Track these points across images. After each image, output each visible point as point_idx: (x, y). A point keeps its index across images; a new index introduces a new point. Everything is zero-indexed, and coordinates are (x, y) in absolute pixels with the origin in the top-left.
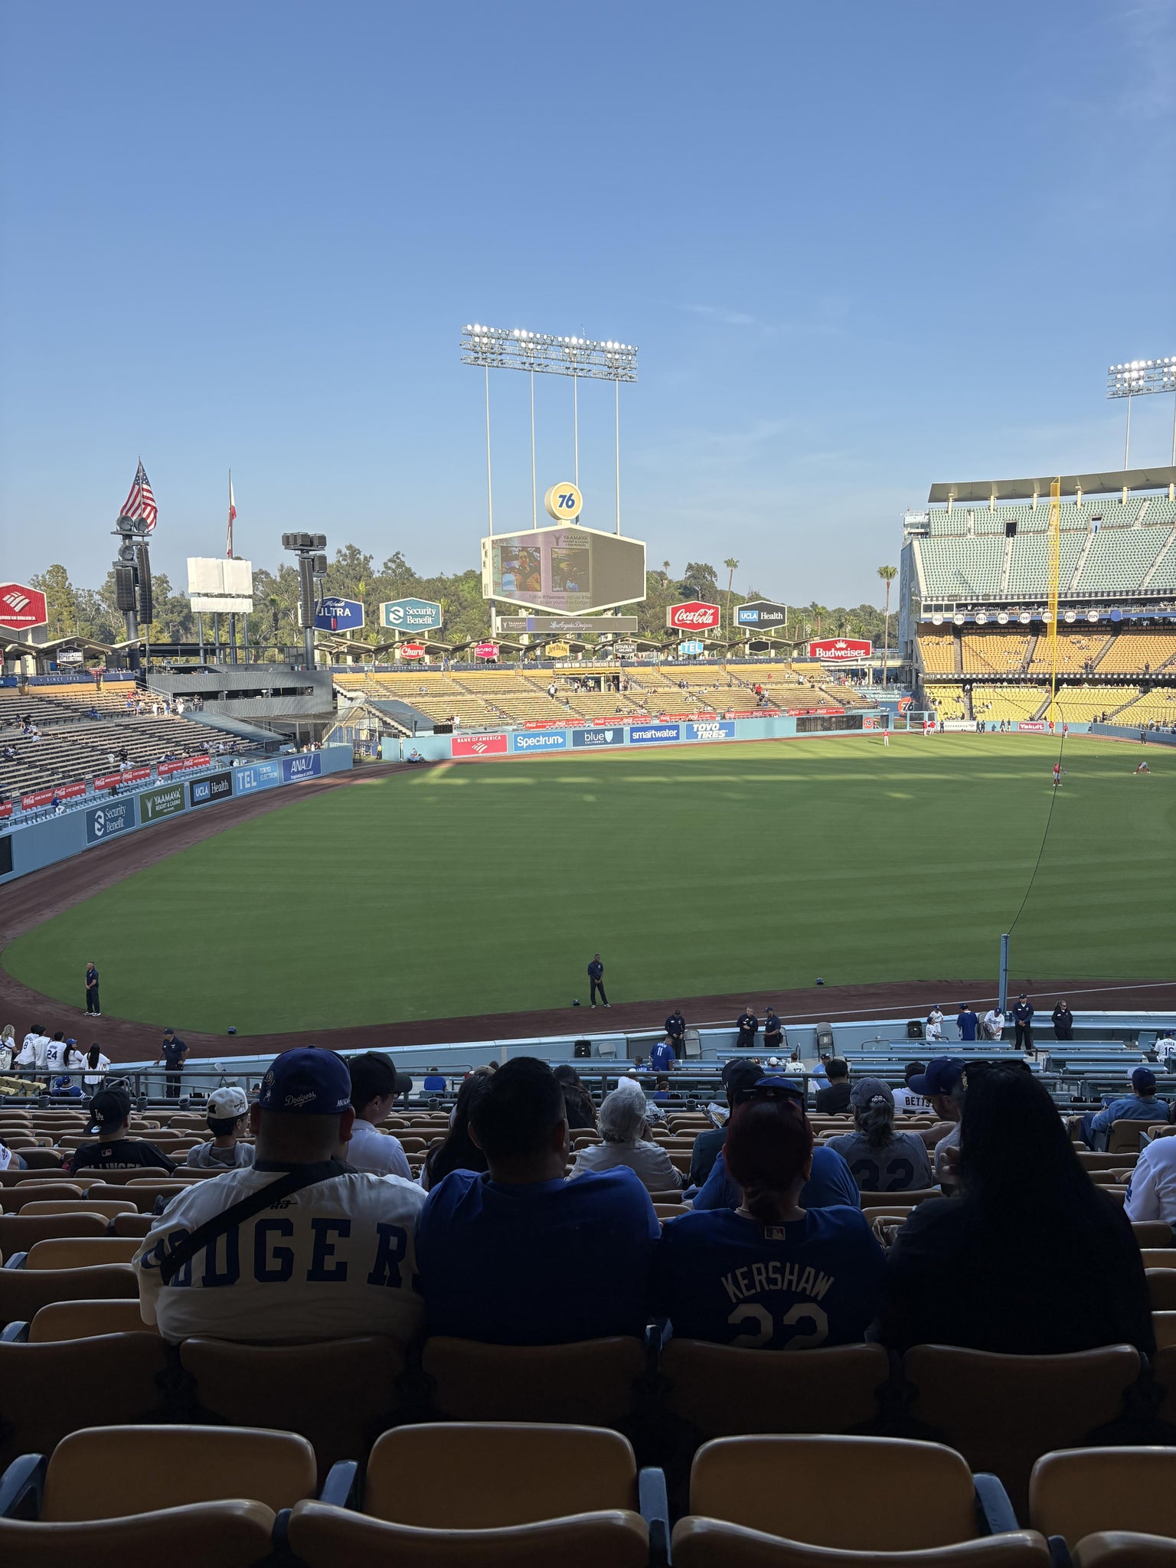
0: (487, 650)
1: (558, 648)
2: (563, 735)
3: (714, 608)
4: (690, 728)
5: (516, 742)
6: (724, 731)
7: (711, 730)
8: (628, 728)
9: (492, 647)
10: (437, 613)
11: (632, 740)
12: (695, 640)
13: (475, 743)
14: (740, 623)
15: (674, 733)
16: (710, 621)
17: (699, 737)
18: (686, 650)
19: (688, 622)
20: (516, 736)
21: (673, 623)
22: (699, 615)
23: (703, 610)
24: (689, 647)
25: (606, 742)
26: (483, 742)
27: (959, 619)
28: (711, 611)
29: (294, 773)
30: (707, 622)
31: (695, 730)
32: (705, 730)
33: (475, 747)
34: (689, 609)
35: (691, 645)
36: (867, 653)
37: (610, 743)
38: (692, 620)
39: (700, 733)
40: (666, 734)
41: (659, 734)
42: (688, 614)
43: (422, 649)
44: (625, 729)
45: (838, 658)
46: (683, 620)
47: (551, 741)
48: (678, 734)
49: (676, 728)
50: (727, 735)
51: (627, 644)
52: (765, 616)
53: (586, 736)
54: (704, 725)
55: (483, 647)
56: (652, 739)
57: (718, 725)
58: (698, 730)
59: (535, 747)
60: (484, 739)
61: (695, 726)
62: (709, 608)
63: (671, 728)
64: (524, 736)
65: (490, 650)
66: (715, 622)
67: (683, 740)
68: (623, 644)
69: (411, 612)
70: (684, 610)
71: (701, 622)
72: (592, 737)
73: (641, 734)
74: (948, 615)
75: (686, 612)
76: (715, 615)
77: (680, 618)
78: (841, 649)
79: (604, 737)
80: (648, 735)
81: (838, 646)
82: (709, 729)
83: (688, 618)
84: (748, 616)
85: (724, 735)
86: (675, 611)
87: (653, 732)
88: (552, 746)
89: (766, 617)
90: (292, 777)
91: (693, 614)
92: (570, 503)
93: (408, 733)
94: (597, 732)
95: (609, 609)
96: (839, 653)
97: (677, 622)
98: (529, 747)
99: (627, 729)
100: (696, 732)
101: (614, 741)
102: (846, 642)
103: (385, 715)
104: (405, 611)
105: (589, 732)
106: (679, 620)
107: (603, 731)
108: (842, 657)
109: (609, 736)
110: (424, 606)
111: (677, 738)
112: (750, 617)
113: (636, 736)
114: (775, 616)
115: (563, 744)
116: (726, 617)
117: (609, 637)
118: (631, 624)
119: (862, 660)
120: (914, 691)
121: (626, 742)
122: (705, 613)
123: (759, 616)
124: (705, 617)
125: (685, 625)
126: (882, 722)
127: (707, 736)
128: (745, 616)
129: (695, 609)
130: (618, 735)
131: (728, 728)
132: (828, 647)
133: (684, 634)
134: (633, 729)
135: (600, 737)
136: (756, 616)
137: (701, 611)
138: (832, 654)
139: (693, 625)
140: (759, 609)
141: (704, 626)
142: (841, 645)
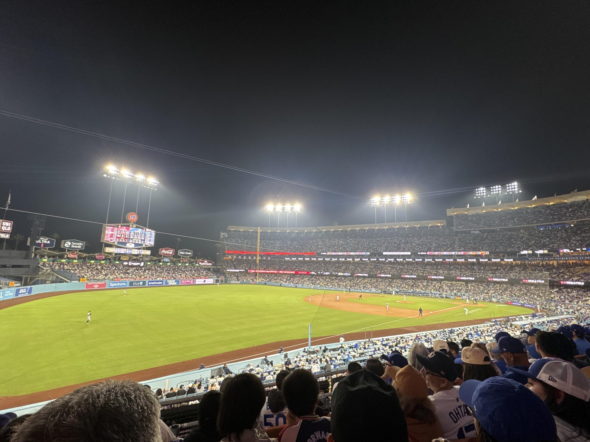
0: (101, 257)
1: (125, 257)
2: (126, 283)
4: (166, 281)
5: (109, 284)
8: (148, 281)
9: (103, 256)
10: (83, 245)
11: (148, 285)
12: (167, 258)
13: (95, 285)
14: (180, 255)
15: (161, 283)
20: (110, 283)
25: (140, 285)
26: (98, 284)
27: (235, 257)
28: (172, 251)
29: (20, 294)
33: (94, 286)
34: (166, 250)
36: (212, 264)
39: (169, 283)
40: (159, 283)
41: (157, 283)
43: (76, 255)
47: (122, 285)
48: (163, 283)
50: (177, 284)
52: (187, 253)
54: (170, 281)
55: (99, 256)
56: (155, 285)
57: (174, 281)
59: (116, 286)
60: (98, 283)
61: (168, 281)
63: (161, 281)
64: (113, 283)
65: (102, 257)
66: (173, 254)
67: (164, 284)
69: (74, 244)
70: (164, 250)
74: (232, 256)
78: (206, 263)
80: (153, 283)
81: (205, 262)
83: (165, 252)
86: (162, 250)
87: (155, 282)
88: (122, 286)
90: (19, 295)
92: (134, 218)
93: (68, 281)
94: (137, 282)
95: (142, 248)
96: (205, 264)
97: (162, 253)
98: (114, 286)
101: (143, 285)
103: (59, 275)
104: (71, 243)
105: (135, 282)
107: (139, 282)
109: (141, 283)
110: (79, 242)
111: (162, 284)
113: (150, 283)
115: (126, 286)
116: (176, 253)
117: (141, 256)
118: (148, 252)
119: (211, 266)
120: (224, 274)
121: (147, 285)
122: (170, 251)
123: (185, 253)
124: (170, 252)
125: (164, 254)
126: (217, 281)
127: (171, 284)
128: (181, 253)
129: (167, 250)
130: (144, 283)
131: (177, 282)
132: (202, 262)
133: (164, 256)
134: (149, 282)
135: (138, 283)
136: (184, 253)
137: (169, 250)
138: (203, 264)
139: (166, 254)
140: (185, 251)
141: (170, 254)
142: (206, 262)
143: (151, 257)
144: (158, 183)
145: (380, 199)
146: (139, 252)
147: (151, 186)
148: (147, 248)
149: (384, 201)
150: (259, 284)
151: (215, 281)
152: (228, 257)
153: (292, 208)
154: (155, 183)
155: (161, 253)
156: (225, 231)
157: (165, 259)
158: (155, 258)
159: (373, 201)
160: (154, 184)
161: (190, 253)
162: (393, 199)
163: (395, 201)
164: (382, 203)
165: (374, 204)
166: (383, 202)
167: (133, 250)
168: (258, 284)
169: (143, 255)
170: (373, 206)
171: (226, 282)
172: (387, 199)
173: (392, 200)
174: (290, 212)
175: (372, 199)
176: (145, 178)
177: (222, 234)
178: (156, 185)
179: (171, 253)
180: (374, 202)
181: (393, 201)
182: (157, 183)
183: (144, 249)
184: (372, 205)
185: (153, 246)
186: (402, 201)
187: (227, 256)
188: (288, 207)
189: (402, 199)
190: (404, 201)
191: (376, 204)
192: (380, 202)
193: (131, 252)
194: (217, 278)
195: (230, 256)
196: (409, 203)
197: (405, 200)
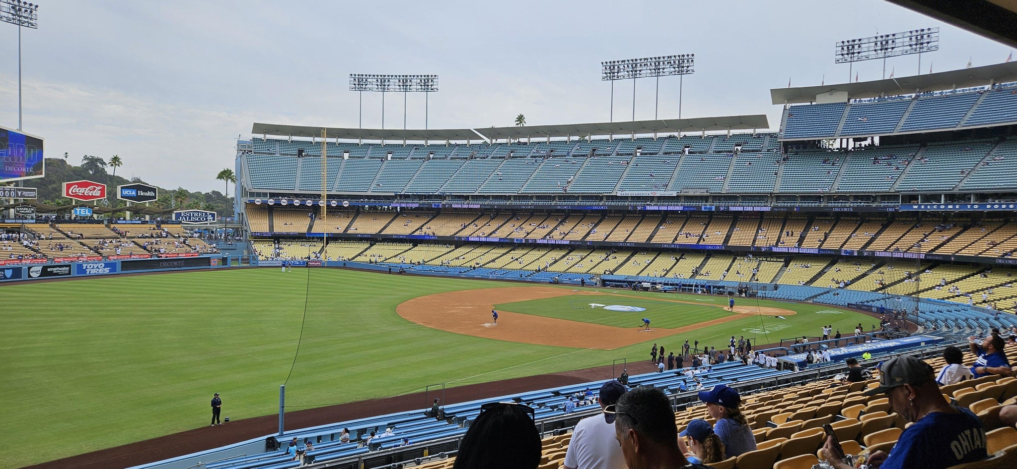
3: (101, 186)
4: (80, 266)
6: (109, 269)
7: (97, 268)
8: (26, 267)
11: (29, 276)
12: (86, 207)
14: (122, 197)
15: (67, 270)
16: (98, 195)
17: (88, 273)
18: (78, 213)
19: (80, 194)
21: (68, 194)
22: (89, 190)
24: (80, 211)
25: (5, 278)
27: (271, 202)
28: (100, 188)
30: (96, 195)
31: (84, 268)
32: (93, 268)
34: (81, 185)
35: (82, 210)
36: (213, 220)
37: (10, 278)
38: (83, 193)
39: (88, 270)
40: (60, 271)
42: (80, 188)
44: (24, 268)
46: (76, 193)
48: (70, 270)
49: (69, 266)
50: (110, 271)
51: (26, 207)
54: (92, 265)
57: (103, 265)
58: (86, 268)
61: (85, 266)
62: (98, 186)
63: (66, 266)
66: (102, 195)
67: (74, 273)
68: (24, 207)
70: (77, 186)
71: (90, 195)
74: (265, 199)
75: (78, 187)
76: (102, 190)
77: (74, 192)
79: (4, 274)
82: (95, 267)
83: (80, 192)
84: (129, 193)
85: (108, 271)
86: (69, 187)
89: (142, 194)
91: (84, 189)
95: (11, 182)
97: (70, 193)
101: (12, 277)
102: (199, 212)
106: (72, 193)
107: (3, 270)
109: (9, 273)
111: (69, 274)
114: (149, 194)
116: (111, 192)
123: (137, 193)
124: (95, 191)
125: (78, 196)
126: (221, 261)
127: (93, 272)
128: (126, 193)
129: (86, 186)
130: (16, 272)
131: (112, 265)
133: (77, 202)
134: (30, 268)
136: (134, 193)
137: (91, 187)
139: (83, 197)
140: (137, 189)
141: (93, 197)
148: (27, 183)
150: (330, 266)
161: (152, 194)
168: (328, 267)
169: (16, 200)
179: (97, 193)
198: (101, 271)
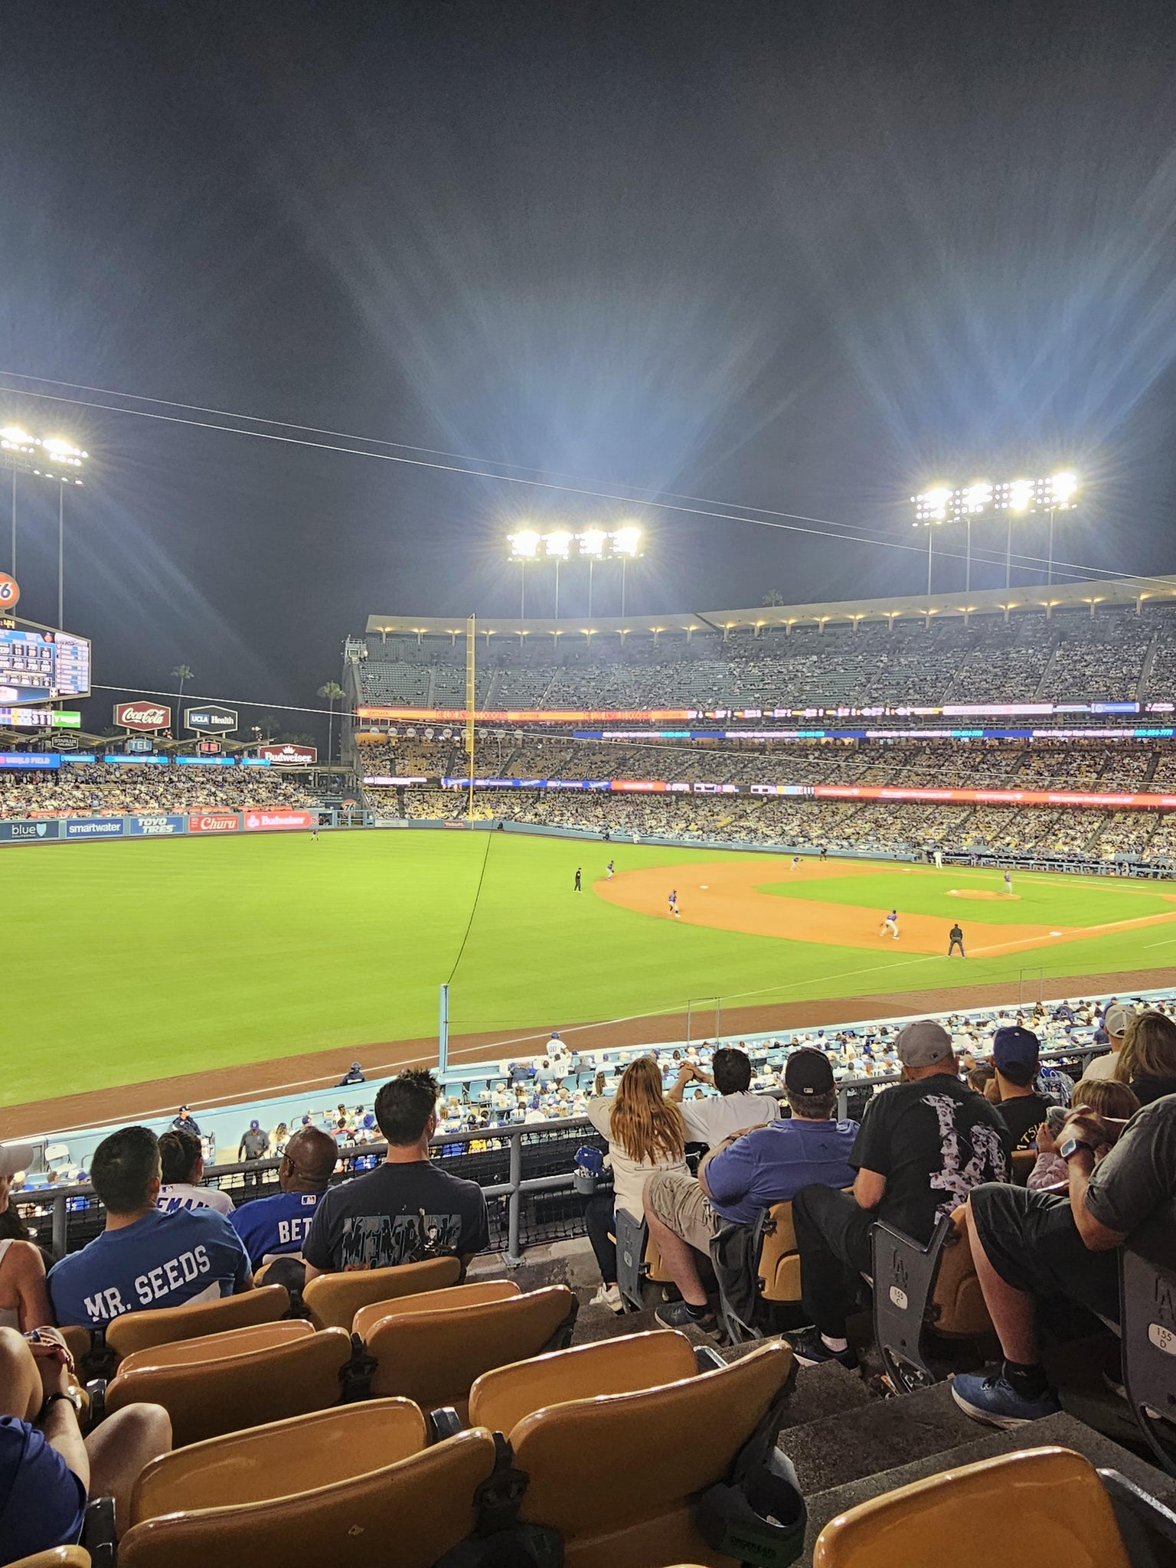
3: (163, 709)
4: (135, 822)
6: (171, 826)
7: (157, 824)
11: (69, 834)
12: (143, 738)
14: (190, 725)
15: (117, 827)
16: (160, 722)
17: (145, 831)
18: (133, 747)
19: (136, 721)
22: (149, 715)
23: (152, 711)
24: (136, 744)
25: (39, 836)
27: (393, 732)
28: (162, 712)
30: (157, 722)
31: (141, 824)
32: (151, 825)
34: (137, 709)
35: (138, 742)
36: (313, 759)
37: (43, 837)
38: (141, 720)
39: (146, 828)
40: (108, 827)
41: (100, 828)
42: (136, 713)
44: (61, 822)
45: (286, 762)
46: (131, 719)
48: (122, 827)
49: (119, 821)
50: (174, 830)
51: (67, 738)
52: (216, 720)
53: (13, 829)
54: (150, 820)
56: (91, 833)
57: (165, 820)
58: (143, 825)
61: (141, 821)
62: (160, 709)
63: (114, 822)
66: (165, 722)
67: (127, 832)
68: (64, 739)
70: (132, 709)
71: (150, 722)
72: (21, 829)
73: (79, 827)
74: (383, 728)
75: (134, 712)
76: (164, 716)
78: (289, 754)
79: (38, 832)
80: (87, 829)
81: (286, 751)
82: (154, 823)
83: (137, 717)
84: (199, 718)
85: (171, 830)
86: (122, 710)
87: (94, 826)
91: (141, 713)
92: (5, 593)
94: (27, 825)
96: (287, 758)
97: (125, 721)
99: (63, 823)
100: (141, 827)
101: (46, 834)
102: (294, 748)
105: (17, 825)
106: (127, 719)
107: (34, 824)
108: (290, 762)
109: (42, 829)
111: (120, 832)
112: (201, 721)
113: (73, 829)
114: (226, 720)
116: (177, 719)
117: (48, 730)
118: (73, 719)
119: (308, 765)
120: (355, 793)
121: (62, 834)
122: (155, 713)
123: (210, 720)
124: (156, 716)
125: (133, 724)
126: (325, 819)
127: (152, 830)
128: (196, 719)
129: (143, 709)
130: (53, 827)
131: (176, 822)
132: (276, 752)
133: (132, 731)
134: (70, 823)
135: (31, 830)
136: (206, 720)
137: (151, 711)
138: (280, 758)
139: (141, 725)
140: (210, 713)
141: (153, 725)
142: (289, 750)
143: (82, 735)
144: (85, 455)
145: (951, 494)
146: (36, 718)
147: (60, 470)
148: (69, 705)
149: (964, 501)
150: (478, 827)
151: (317, 818)
152: (368, 731)
153: (609, 542)
154: (74, 457)
155: (121, 721)
156: (361, 635)
157: (133, 742)
158: (97, 741)
159: (922, 502)
160: (70, 461)
161: (228, 721)
162: (1001, 492)
163: (1008, 500)
164: (957, 511)
165: (926, 515)
166: (960, 507)
167: (13, 710)
168: (475, 830)
169: (54, 729)
170: (921, 522)
171: (359, 822)
172: (977, 495)
173: (998, 497)
174: (600, 557)
175: (920, 498)
176: (30, 440)
177: (349, 646)
178: (78, 463)
179: (158, 720)
180: (926, 506)
181: (999, 502)
182: (81, 459)
183: (55, 706)
184: (916, 521)
185: (89, 695)
186: (1039, 501)
187: (362, 727)
188: (593, 540)
189: (1040, 492)
190: (1047, 500)
191: (932, 515)
192: (948, 507)
193: (10, 720)
194: (323, 810)
195: (374, 729)
196: (1064, 507)
197: (1050, 496)
198: (162, 830)
